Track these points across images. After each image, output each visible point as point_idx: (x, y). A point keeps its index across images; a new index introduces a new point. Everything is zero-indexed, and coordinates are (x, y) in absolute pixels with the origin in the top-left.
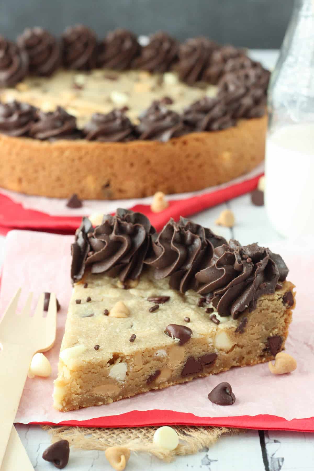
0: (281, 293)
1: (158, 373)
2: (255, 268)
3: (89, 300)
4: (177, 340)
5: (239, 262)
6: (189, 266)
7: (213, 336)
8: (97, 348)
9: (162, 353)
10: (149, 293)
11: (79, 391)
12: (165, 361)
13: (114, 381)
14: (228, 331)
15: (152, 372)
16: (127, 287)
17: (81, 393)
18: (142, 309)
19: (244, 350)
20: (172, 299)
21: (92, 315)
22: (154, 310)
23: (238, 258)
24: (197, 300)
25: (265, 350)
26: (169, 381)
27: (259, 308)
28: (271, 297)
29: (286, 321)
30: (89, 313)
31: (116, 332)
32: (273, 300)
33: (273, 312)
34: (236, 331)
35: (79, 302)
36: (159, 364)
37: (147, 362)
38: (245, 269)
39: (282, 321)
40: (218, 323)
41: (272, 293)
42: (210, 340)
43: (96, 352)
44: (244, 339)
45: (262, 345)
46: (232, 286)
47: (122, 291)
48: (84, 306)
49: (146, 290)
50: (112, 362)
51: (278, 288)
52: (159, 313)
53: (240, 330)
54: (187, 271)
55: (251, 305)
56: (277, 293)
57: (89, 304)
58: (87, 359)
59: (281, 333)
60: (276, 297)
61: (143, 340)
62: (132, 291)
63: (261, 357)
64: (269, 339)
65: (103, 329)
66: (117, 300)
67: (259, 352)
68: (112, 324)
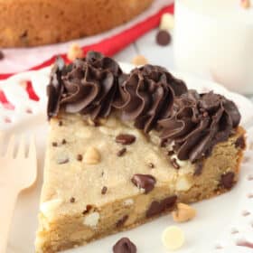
0: (234, 139)
1: (126, 217)
2: (211, 121)
3: (64, 142)
4: (143, 190)
5: (197, 116)
6: (152, 112)
7: (174, 182)
8: (73, 200)
9: (129, 202)
10: (117, 132)
11: (58, 238)
12: (132, 208)
13: (89, 228)
14: (187, 176)
15: (121, 217)
16: (97, 124)
17: (60, 240)
18: (111, 153)
19: (201, 188)
20: (137, 140)
21: (67, 161)
22: (122, 153)
23: (195, 112)
24: (160, 141)
25: (218, 185)
26: (135, 223)
27: (214, 154)
28: (225, 144)
29: (237, 160)
30: (65, 159)
31: (89, 182)
32: (226, 146)
33: (227, 155)
34: (194, 174)
35: (55, 145)
36: (127, 211)
37: (116, 210)
38: (202, 122)
39: (234, 161)
40: (178, 168)
41: (226, 140)
42: (171, 186)
43: (72, 205)
44: (201, 180)
45: (216, 182)
46: (190, 137)
47: (92, 129)
48: (60, 149)
49: (114, 128)
50: (86, 212)
51: (231, 135)
52: (126, 157)
53: (198, 173)
54: (150, 117)
55: (207, 153)
56: (230, 139)
57: (64, 146)
58: (64, 213)
59: (233, 171)
60: (230, 143)
61: (112, 190)
62: (102, 129)
63: (216, 191)
64: (223, 176)
65: (77, 178)
66: (89, 141)
67: (214, 188)
68: (86, 172)
